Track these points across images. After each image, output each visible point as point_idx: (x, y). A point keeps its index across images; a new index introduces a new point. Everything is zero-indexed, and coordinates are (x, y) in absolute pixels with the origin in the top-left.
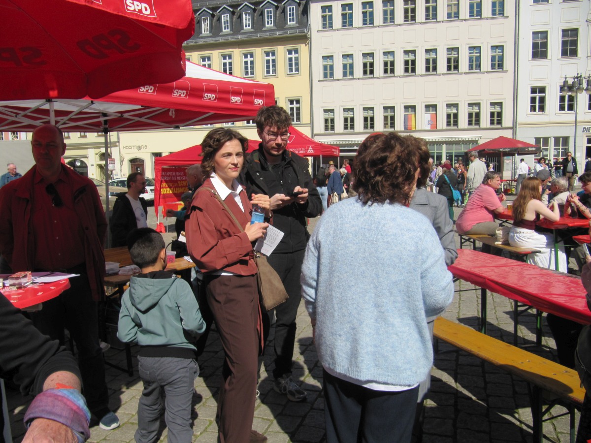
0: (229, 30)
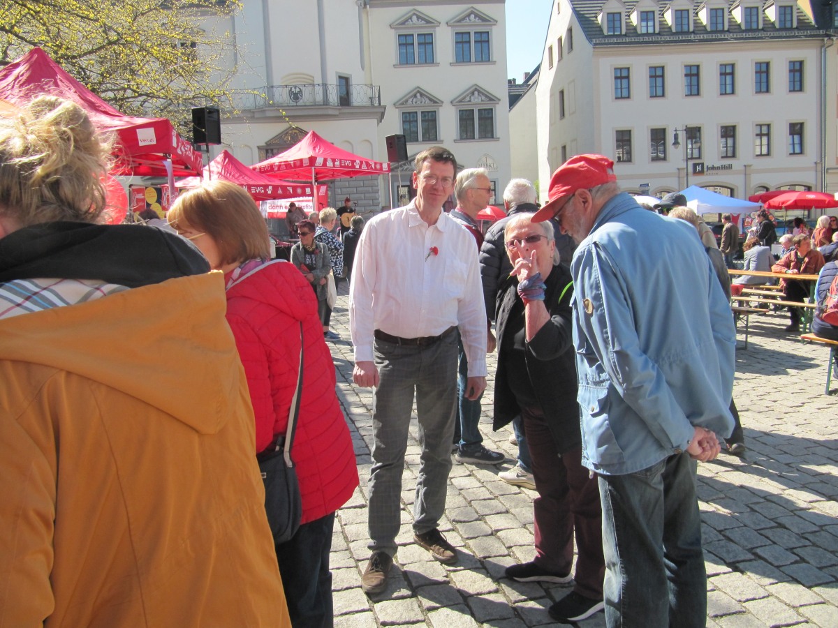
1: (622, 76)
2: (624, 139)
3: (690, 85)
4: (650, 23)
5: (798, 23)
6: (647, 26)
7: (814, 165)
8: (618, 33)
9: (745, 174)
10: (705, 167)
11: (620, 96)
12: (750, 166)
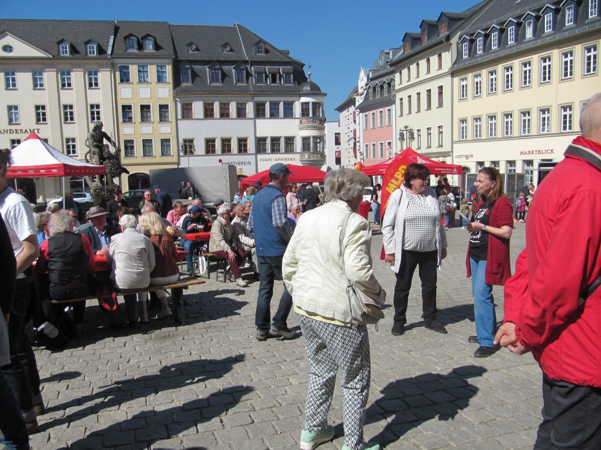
0: (551, 30)
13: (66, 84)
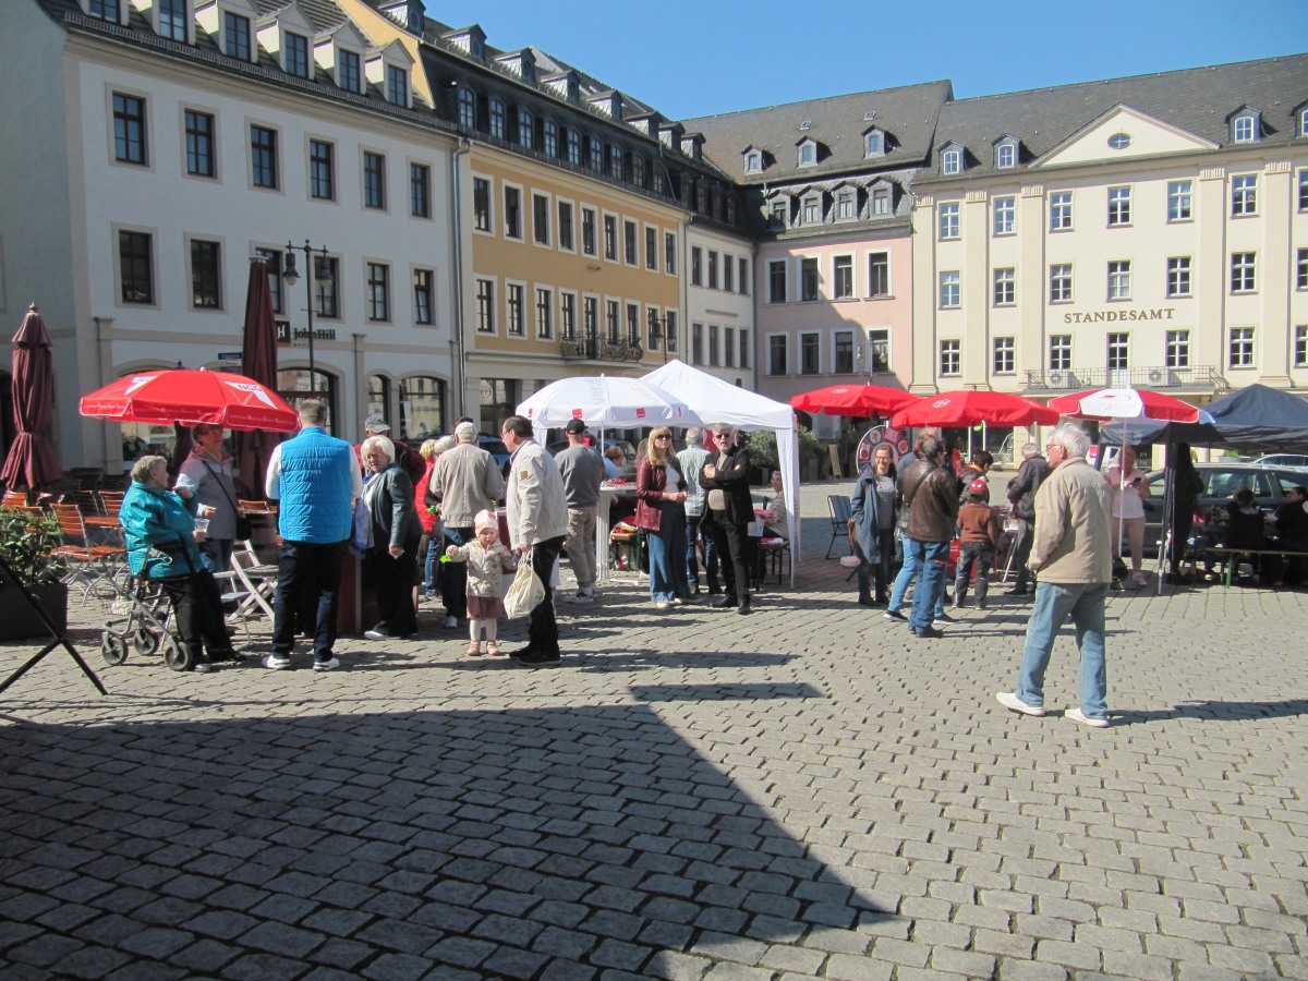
1: (131, 114)
2: (136, 251)
3: (258, 166)
4: (178, 22)
5: (414, 103)
6: (172, 25)
7: (448, 346)
8: (114, 20)
9: (356, 352)
10: (292, 331)
11: (123, 156)
12: (363, 336)
13: (1242, 205)
